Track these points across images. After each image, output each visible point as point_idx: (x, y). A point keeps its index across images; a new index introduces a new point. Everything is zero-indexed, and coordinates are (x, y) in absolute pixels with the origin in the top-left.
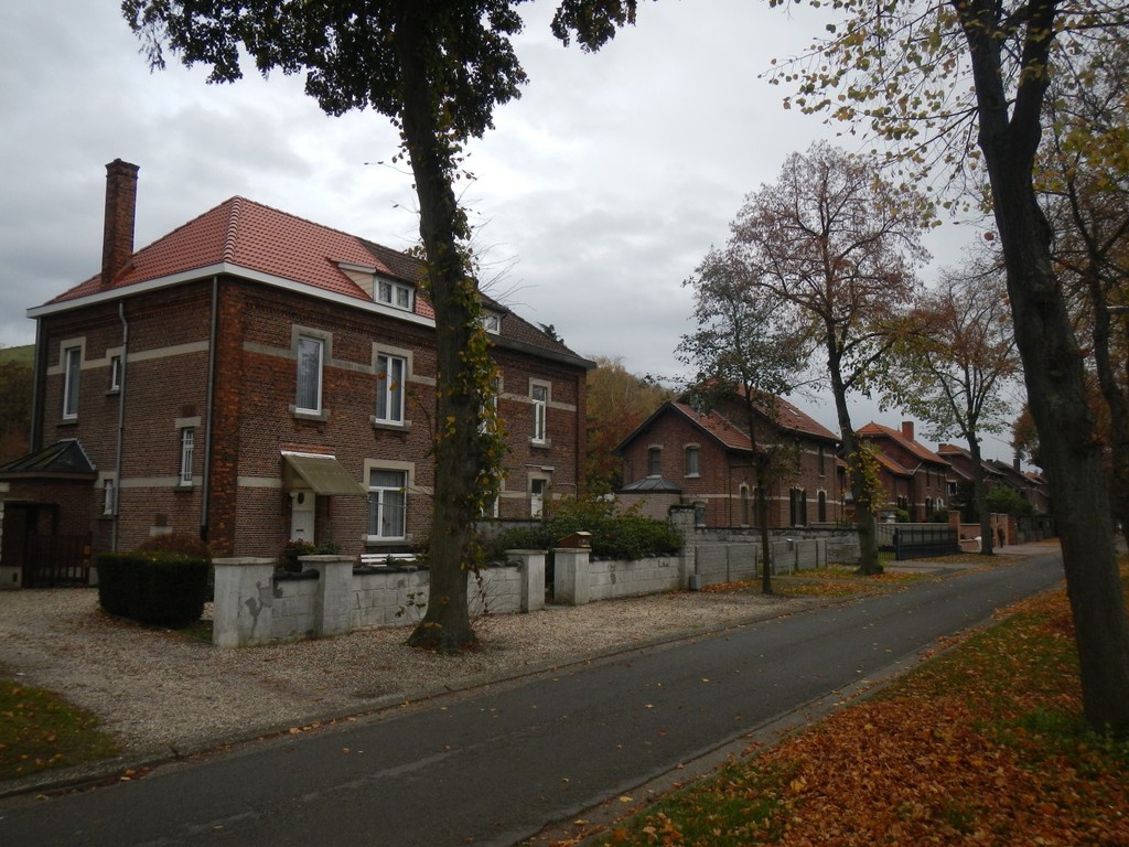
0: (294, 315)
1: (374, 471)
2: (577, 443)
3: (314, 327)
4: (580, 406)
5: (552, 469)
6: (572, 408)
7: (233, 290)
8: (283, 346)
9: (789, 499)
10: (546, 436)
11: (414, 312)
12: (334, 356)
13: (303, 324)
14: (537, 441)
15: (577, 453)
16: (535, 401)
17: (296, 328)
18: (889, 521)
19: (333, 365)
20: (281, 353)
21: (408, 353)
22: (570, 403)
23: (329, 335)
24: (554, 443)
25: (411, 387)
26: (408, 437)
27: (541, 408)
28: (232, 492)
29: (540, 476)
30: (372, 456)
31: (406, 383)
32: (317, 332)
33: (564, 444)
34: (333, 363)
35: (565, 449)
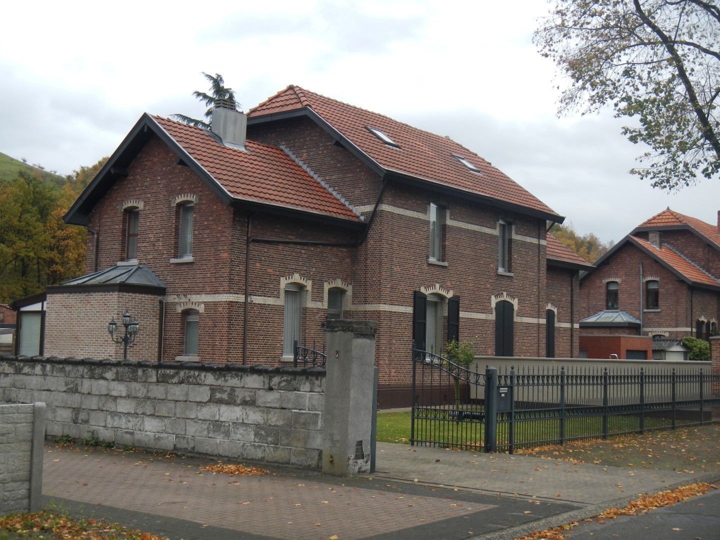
9: (410, 310)
18: (670, 358)
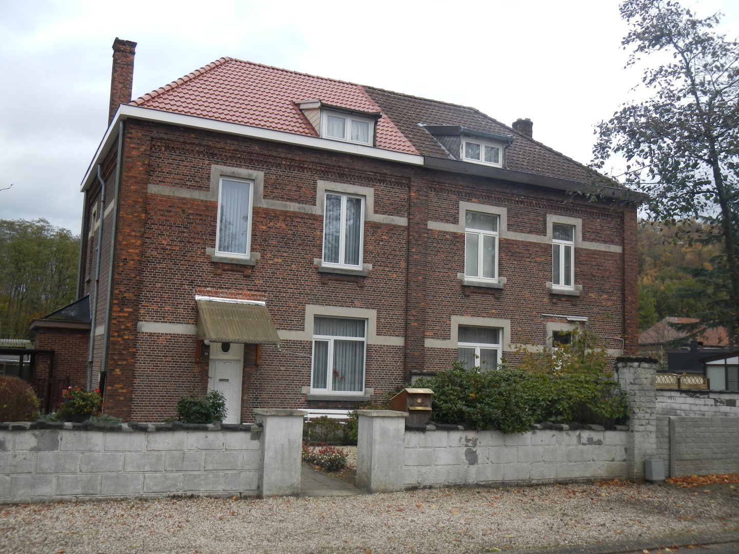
0: (213, 155)
1: (319, 319)
2: (623, 290)
3: (240, 166)
4: (627, 247)
5: (585, 319)
6: (616, 249)
7: (135, 133)
8: (200, 188)
10: (576, 282)
11: (375, 146)
12: (265, 197)
13: (225, 164)
14: (561, 287)
15: (623, 301)
16: (556, 241)
17: (216, 169)
19: (264, 206)
20: (198, 195)
21: (368, 192)
22: (612, 242)
23: (259, 175)
24: (587, 290)
25: (372, 227)
26: (367, 282)
27: (567, 249)
28: (132, 337)
29: (564, 328)
30: (317, 302)
31: (366, 223)
32: (243, 172)
33: (601, 290)
34: (264, 204)
35: (605, 296)
